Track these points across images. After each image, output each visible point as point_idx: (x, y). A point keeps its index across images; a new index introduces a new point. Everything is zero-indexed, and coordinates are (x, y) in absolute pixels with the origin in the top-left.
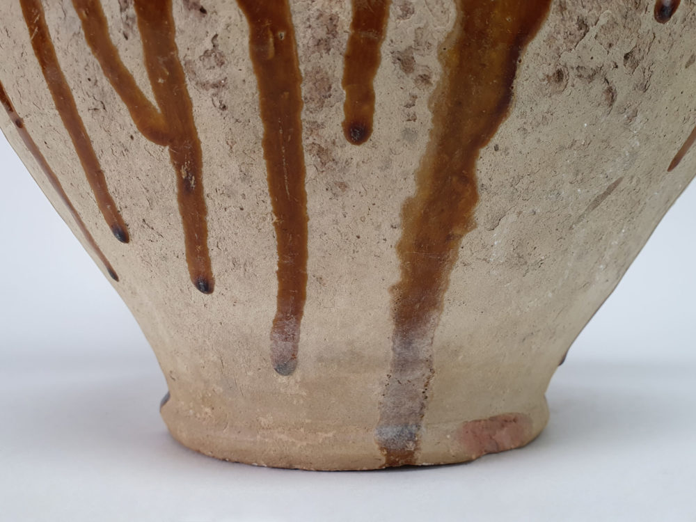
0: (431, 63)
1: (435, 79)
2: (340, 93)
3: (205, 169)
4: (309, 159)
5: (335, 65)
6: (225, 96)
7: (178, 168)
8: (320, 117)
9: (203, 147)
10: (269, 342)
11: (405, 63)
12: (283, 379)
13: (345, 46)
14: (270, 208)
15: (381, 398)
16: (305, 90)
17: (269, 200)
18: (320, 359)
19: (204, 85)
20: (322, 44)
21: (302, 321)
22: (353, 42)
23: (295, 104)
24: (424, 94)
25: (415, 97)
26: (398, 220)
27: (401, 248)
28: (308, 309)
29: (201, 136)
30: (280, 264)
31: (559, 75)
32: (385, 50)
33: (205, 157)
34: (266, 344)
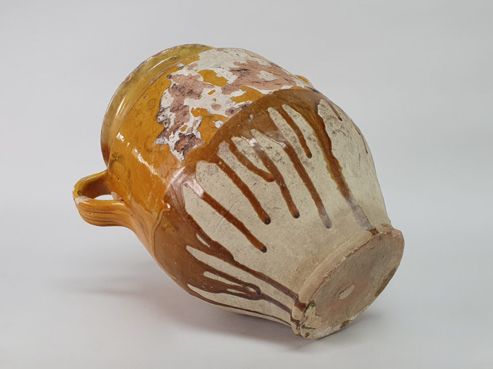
0: (313, 137)
1: (316, 140)
2: (302, 149)
3: (285, 181)
4: (304, 166)
5: (299, 144)
6: (283, 160)
7: (279, 184)
8: (302, 156)
9: (283, 175)
10: (321, 220)
11: (310, 139)
12: (330, 230)
13: (299, 141)
14: (302, 181)
15: (356, 221)
16: (296, 152)
17: (301, 179)
18: (335, 216)
19: (278, 161)
20: (295, 142)
21: (325, 207)
22: (300, 139)
23: (296, 155)
24: (316, 143)
25: (315, 144)
26: (328, 172)
27: (332, 177)
28: (324, 203)
29: (281, 173)
30: (311, 194)
31: (334, 132)
32: (305, 138)
33: (284, 177)
34: (321, 221)
